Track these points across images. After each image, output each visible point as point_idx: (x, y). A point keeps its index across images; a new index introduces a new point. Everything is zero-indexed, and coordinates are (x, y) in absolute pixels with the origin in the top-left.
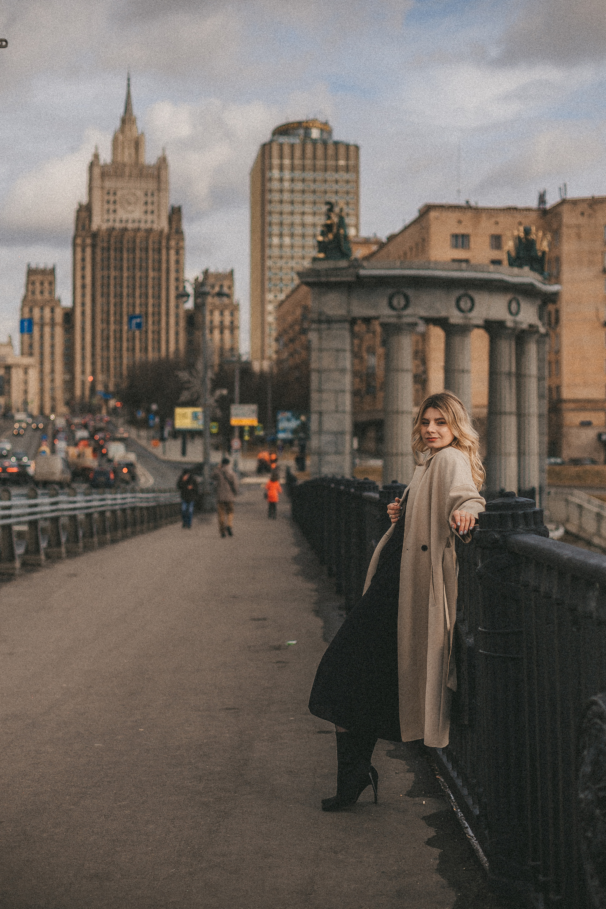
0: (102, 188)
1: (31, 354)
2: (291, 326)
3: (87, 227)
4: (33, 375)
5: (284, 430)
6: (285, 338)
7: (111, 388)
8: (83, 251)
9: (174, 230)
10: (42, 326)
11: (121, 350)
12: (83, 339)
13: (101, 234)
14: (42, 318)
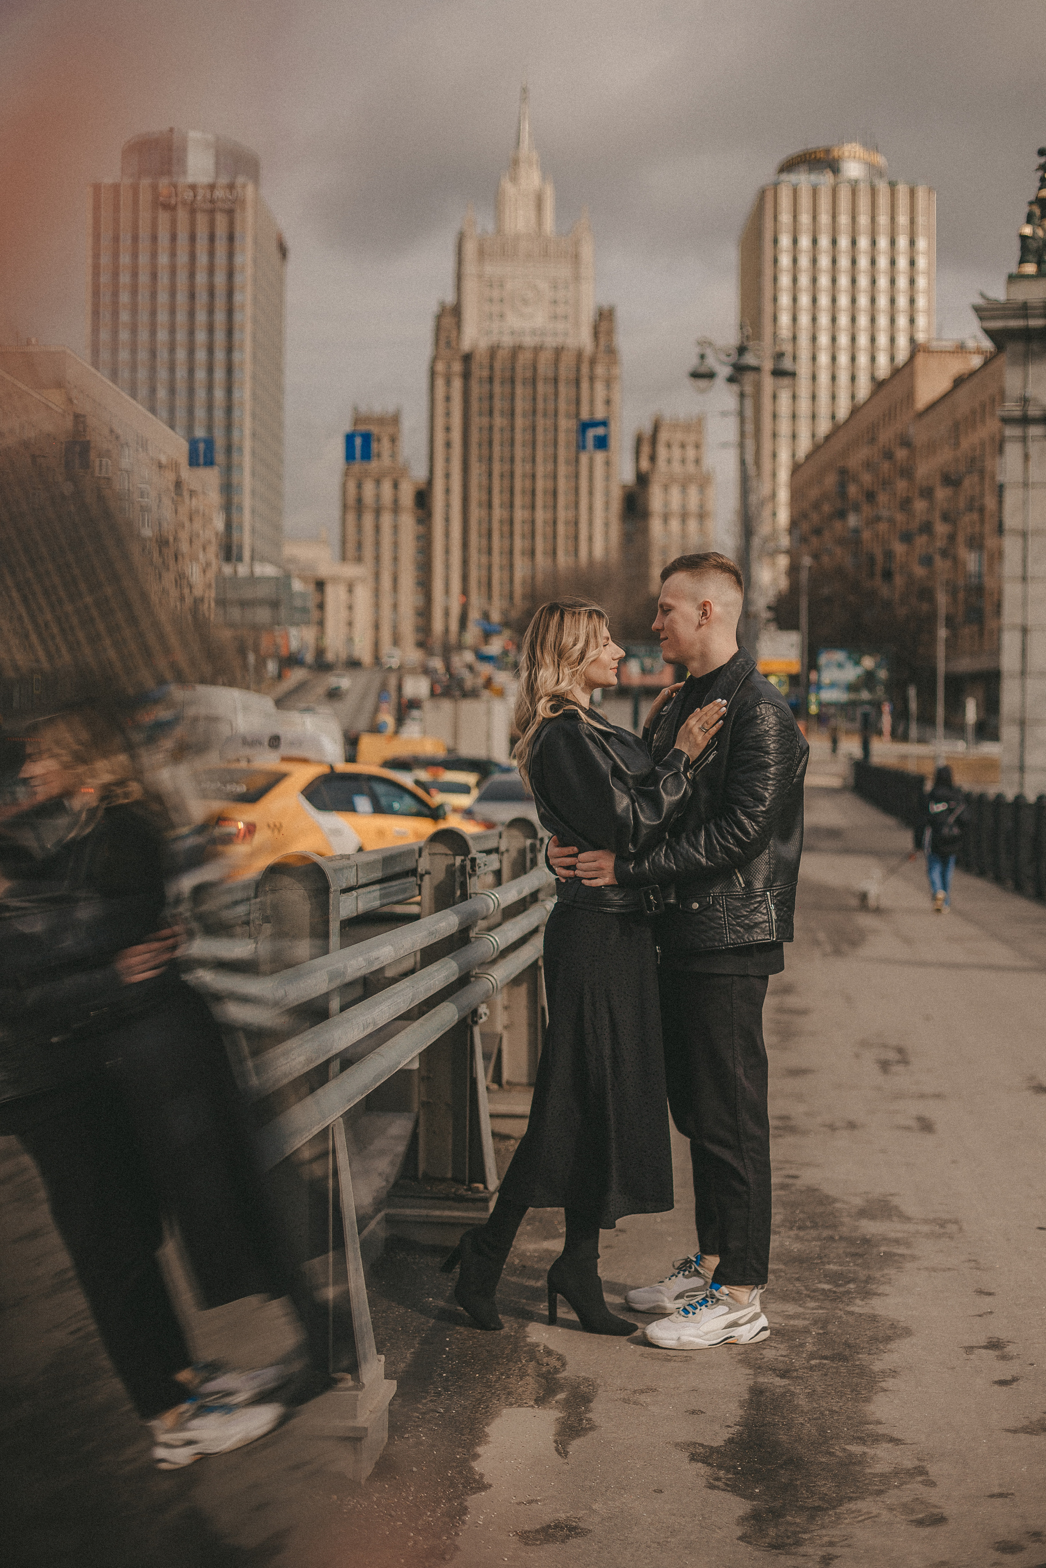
0: (480, 276)
1: (359, 559)
2: (816, 506)
3: (454, 344)
4: (363, 596)
5: (833, 685)
6: (805, 527)
7: (496, 617)
8: (448, 382)
9: (602, 347)
10: (378, 512)
11: (511, 552)
12: (447, 534)
13: (478, 357)
14: (378, 497)
